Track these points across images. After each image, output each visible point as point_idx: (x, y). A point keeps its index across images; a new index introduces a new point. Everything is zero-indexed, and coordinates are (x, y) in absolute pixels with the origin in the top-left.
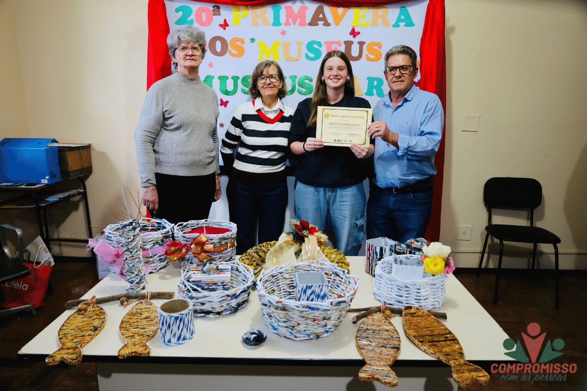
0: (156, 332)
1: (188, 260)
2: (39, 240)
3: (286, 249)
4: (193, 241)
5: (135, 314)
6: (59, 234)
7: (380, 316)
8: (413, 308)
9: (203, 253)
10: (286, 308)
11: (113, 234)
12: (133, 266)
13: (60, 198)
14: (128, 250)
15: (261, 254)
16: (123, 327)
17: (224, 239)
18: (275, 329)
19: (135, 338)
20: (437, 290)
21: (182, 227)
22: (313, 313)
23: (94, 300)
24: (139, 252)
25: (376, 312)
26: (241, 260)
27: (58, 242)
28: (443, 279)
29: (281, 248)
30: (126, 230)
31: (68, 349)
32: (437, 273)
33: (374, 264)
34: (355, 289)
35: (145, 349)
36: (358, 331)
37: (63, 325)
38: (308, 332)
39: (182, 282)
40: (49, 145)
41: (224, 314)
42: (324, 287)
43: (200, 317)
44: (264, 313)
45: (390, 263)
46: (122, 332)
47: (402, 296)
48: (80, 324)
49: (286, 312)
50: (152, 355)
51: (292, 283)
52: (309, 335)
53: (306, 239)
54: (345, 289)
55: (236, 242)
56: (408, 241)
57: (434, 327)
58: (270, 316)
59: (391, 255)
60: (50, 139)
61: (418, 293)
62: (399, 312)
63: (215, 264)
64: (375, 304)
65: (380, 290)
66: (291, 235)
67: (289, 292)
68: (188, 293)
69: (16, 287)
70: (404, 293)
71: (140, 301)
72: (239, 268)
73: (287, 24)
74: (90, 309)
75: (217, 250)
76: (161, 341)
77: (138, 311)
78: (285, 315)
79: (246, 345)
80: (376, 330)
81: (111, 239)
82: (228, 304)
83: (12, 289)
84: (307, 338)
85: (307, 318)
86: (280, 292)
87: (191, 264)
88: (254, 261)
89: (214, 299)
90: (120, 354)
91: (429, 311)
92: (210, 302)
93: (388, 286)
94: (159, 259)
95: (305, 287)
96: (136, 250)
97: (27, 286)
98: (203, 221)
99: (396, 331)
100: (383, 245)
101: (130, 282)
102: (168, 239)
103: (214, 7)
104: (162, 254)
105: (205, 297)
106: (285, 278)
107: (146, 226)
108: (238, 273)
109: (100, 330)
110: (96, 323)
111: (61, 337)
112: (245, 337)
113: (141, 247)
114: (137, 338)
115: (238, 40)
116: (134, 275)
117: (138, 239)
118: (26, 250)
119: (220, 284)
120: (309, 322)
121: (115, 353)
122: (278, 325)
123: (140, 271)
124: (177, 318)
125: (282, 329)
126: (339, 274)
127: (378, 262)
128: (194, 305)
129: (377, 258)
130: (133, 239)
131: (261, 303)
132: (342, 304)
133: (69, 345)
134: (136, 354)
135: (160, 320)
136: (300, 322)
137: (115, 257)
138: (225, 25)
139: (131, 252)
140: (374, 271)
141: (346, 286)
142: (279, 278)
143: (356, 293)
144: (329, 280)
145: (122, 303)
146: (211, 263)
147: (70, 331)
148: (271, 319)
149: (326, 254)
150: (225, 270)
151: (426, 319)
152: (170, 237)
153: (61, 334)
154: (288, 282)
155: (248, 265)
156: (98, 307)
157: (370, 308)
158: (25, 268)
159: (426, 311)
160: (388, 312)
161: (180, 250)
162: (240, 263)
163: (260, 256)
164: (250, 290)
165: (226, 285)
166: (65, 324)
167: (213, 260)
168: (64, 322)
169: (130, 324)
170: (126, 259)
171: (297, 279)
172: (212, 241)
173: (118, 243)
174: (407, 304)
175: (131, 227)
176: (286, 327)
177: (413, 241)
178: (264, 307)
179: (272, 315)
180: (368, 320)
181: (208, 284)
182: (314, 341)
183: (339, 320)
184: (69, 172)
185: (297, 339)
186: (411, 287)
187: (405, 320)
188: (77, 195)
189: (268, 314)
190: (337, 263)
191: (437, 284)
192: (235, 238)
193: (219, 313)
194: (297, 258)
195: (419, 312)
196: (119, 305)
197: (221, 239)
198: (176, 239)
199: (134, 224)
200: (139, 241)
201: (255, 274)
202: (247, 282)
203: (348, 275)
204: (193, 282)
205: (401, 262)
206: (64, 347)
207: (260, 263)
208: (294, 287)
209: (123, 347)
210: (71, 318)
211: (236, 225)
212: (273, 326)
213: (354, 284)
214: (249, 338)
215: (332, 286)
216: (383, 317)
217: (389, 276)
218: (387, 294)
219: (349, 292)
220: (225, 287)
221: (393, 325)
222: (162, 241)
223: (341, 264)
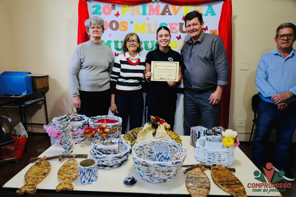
0: (77, 177)
1: (96, 137)
2: (21, 124)
3: (148, 131)
4: (99, 127)
5: (66, 166)
6: (31, 121)
7: (199, 169)
8: (217, 165)
9: (104, 134)
10: (148, 165)
11: (57, 122)
12: (66, 140)
13: (32, 103)
14: (64, 131)
15: (134, 134)
16: (59, 173)
17: (115, 126)
18: (142, 176)
19: (65, 180)
20: (230, 155)
21: (93, 119)
22: (163, 168)
23: (45, 158)
24: (69, 133)
25: (196, 167)
26: (124, 137)
27: (30, 125)
28: (233, 150)
29: (145, 131)
30: (63, 121)
31: (29, 185)
32: (230, 146)
33: (195, 140)
34: (186, 155)
35: (71, 187)
36: (187, 178)
37: (28, 172)
38: (160, 179)
39: (92, 149)
40: (27, 75)
41: (114, 167)
42: (168, 153)
43: (101, 168)
44: (136, 167)
45: (204, 140)
46: (59, 176)
47: (210, 159)
48: (37, 171)
49: (147, 167)
50: (74, 189)
51: (151, 151)
52: (160, 180)
53: (159, 126)
54: (179, 154)
55: (121, 128)
56: (213, 128)
57: (229, 176)
58: (139, 169)
59: (204, 136)
60: (27, 72)
61: (220, 157)
62: (209, 167)
63: (110, 140)
64: (196, 163)
65: (198, 155)
66: (151, 124)
67: (149, 155)
68: (95, 155)
69: (8, 148)
70: (212, 157)
71: (69, 159)
72: (123, 142)
73: (150, 14)
74: (43, 163)
75: (111, 132)
76: (80, 182)
77: (68, 164)
78: (147, 169)
79: (125, 185)
80: (196, 178)
81: (56, 125)
82: (116, 162)
83: (6, 149)
84: (159, 181)
85: (159, 171)
86: (144, 155)
87: (97, 139)
88: (131, 138)
89: (109, 159)
90: (57, 189)
91: (225, 167)
92: (106, 160)
93: (203, 153)
94: (80, 136)
95: (158, 154)
96: (68, 131)
97: (14, 148)
98: (104, 116)
99: (208, 178)
100: (200, 130)
101: (65, 149)
102: (85, 126)
103: (112, 5)
104: (82, 133)
105: (104, 157)
106: (147, 148)
107: (74, 118)
108: (122, 145)
109: (47, 175)
110: (45, 171)
111: (26, 178)
112: (125, 180)
113: (71, 130)
114: (67, 180)
115: (124, 22)
116: (67, 145)
117: (69, 126)
118: (14, 129)
119: (112, 151)
120: (160, 173)
121: (54, 188)
122: (143, 174)
123: (70, 142)
124: (88, 170)
125: (145, 176)
126: (177, 146)
127: (197, 140)
128: (98, 162)
129: (196, 137)
130: (67, 126)
131: (134, 162)
132: (178, 163)
133: (30, 183)
134: (66, 189)
135: (79, 170)
136: (155, 173)
137: (57, 135)
138: (117, 15)
139: (66, 133)
140: (195, 144)
141: (180, 153)
142: (144, 148)
143: (186, 158)
144: (171, 149)
145: (60, 160)
146: (107, 139)
147: (31, 175)
148: (139, 171)
149: (169, 135)
150: (115, 143)
151: (224, 172)
152: (87, 125)
153: (26, 176)
154: (149, 150)
155: (128, 140)
156: (47, 162)
157: (193, 165)
158: (12, 139)
159: (224, 166)
160: (203, 167)
161: (92, 131)
162: (123, 139)
163: (134, 135)
164: (129, 154)
165: (116, 151)
166: (29, 171)
167: (109, 137)
168: (28, 170)
169: (64, 172)
170: (63, 136)
171: (154, 149)
172: (109, 127)
173: (59, 127)
174: (213, 163)
175: (66, 119)
176: (147, 175)
177: (216, 128)
178: (135, 164)
179: (140, 169)
180: (192, 172)
181: (106, 151)
182: (163, 183)
183: (177, 172)
184: (36, 89)
185: (153, 182)
186: (216, 154)
187: (213, 172)
188: (41, 101)
189: (138, 168)
190: (175, 140)
191: (230, 152)
192: (121, 125)
193: (111, 167)
194: (154, 137)
195: (220, 168)
196: (59, 161)
197: (113, 126)
198: (90, 125)
199: (67, 118)
200: (70, 127)
201: (131, 145)
202: (127, 149)
203: (181, 147)
204: (98, 149)
205: (210, 140)
206: (27, 184)
207: (134, 139)
208: (152, 153)
209: (59, 185)
210: (32, 168)
211: (121, 119)
212: (141, 175)
213: (185, 152)
214: (127, 181)
215: (173, 153)
216: (200, 170)
217: (203, 148)
218: (202, 157)
219: (182, 157)
220: (115, 152)
221: (206, 175)
222: (83, 126)
223: (177, 140)
